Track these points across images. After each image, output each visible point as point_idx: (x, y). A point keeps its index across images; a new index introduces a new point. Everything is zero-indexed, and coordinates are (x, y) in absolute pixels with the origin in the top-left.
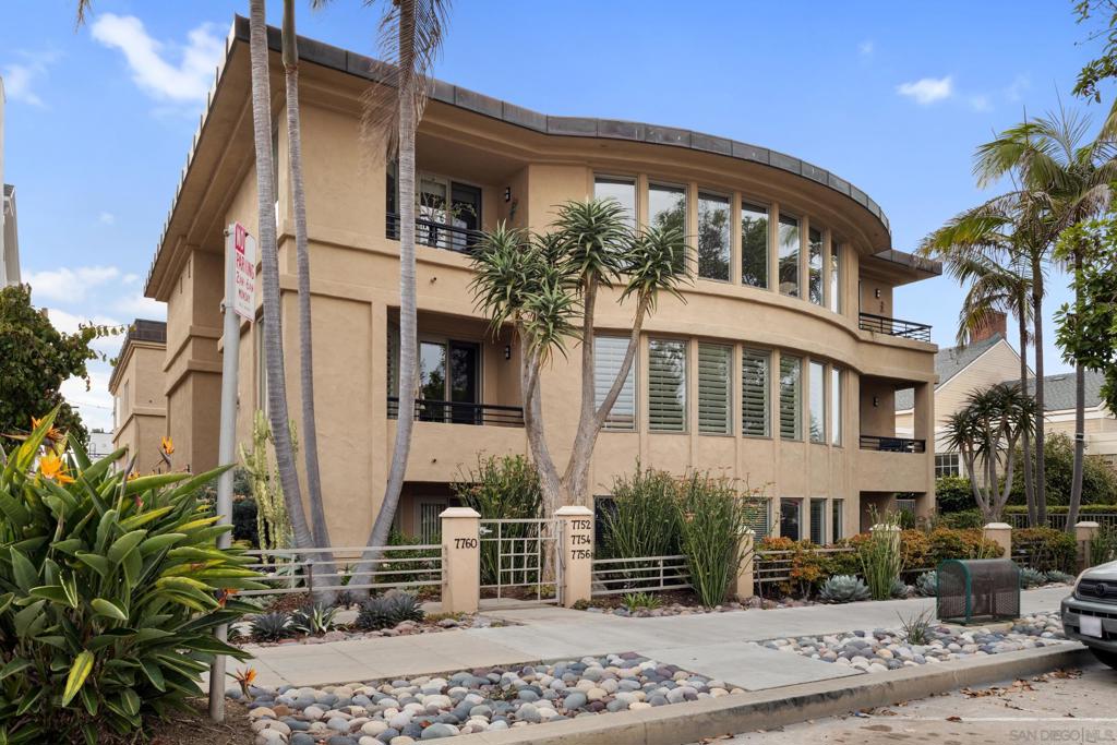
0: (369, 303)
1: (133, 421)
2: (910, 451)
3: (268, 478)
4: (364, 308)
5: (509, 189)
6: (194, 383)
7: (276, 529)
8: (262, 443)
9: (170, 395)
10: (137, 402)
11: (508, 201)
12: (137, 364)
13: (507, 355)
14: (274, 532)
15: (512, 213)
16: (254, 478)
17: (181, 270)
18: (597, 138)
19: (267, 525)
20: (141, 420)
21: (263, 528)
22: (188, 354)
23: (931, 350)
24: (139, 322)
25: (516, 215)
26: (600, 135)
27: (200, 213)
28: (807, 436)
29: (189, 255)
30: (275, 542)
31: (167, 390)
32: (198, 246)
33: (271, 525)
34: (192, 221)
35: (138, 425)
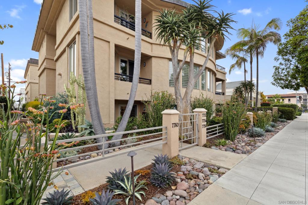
0: (109, 42)
1: (30, 84)
2: (221, 95)
3: (75, 97)
4: (108, 43)
5: (145, 19)
6: (46, 72)
7: (79, 116)
8: (73, 84)
9: (39, 76)
10: (30, 79)
11: (145, 22)
12: (30, 70)
13: (144, 65)
14: (78, 117)
15: (146, 25)
16: (70, 97)
17: (43, 41)
18: (174, 4)
19: (75, 115)
20: (32, 84)
21: (73, 115)
22: (45, 64)
23: (225, 73)
24: (31, 59)
25: (147, 26)
26: (175, 3)
27: (48, 20)
28: (207, 90)
29: (45, 36)
30: (78, 121)
31: (39, 75)
32: (48, 33)
33: (77, 115)
34: (45, 23)
35: (31, 85)
